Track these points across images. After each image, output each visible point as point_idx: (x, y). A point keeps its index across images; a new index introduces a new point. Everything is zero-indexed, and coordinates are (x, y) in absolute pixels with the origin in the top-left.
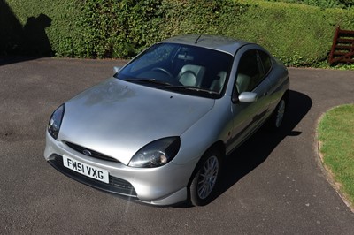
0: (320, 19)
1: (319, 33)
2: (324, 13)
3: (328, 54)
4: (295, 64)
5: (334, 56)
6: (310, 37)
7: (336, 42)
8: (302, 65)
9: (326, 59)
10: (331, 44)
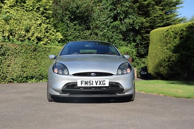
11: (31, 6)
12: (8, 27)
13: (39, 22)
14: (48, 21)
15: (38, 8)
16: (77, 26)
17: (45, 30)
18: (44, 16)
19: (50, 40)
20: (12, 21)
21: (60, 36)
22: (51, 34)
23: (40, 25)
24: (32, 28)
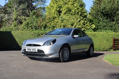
0: (107, 36)
1: (108, 40)
2: (108, 34)
3: (112, 47)
4: (102, 50)
5: (114, 47)
6: (105, 41)
7: (114, 43)
8: (104, 51)
9: (112, 48)
10: (112, 43)
11: (74, 12)
12: (63, 24)
13: (78, 20)
14: (85, 19)
15: (78, 13)
16: (105, 19)
17: (83, 24)
18: (82, 17)
19: (87, 29)
20: (64, 21)
21: (94, 26)
22: (87, 26)
23: (80, 21)
24: (75, 23)
